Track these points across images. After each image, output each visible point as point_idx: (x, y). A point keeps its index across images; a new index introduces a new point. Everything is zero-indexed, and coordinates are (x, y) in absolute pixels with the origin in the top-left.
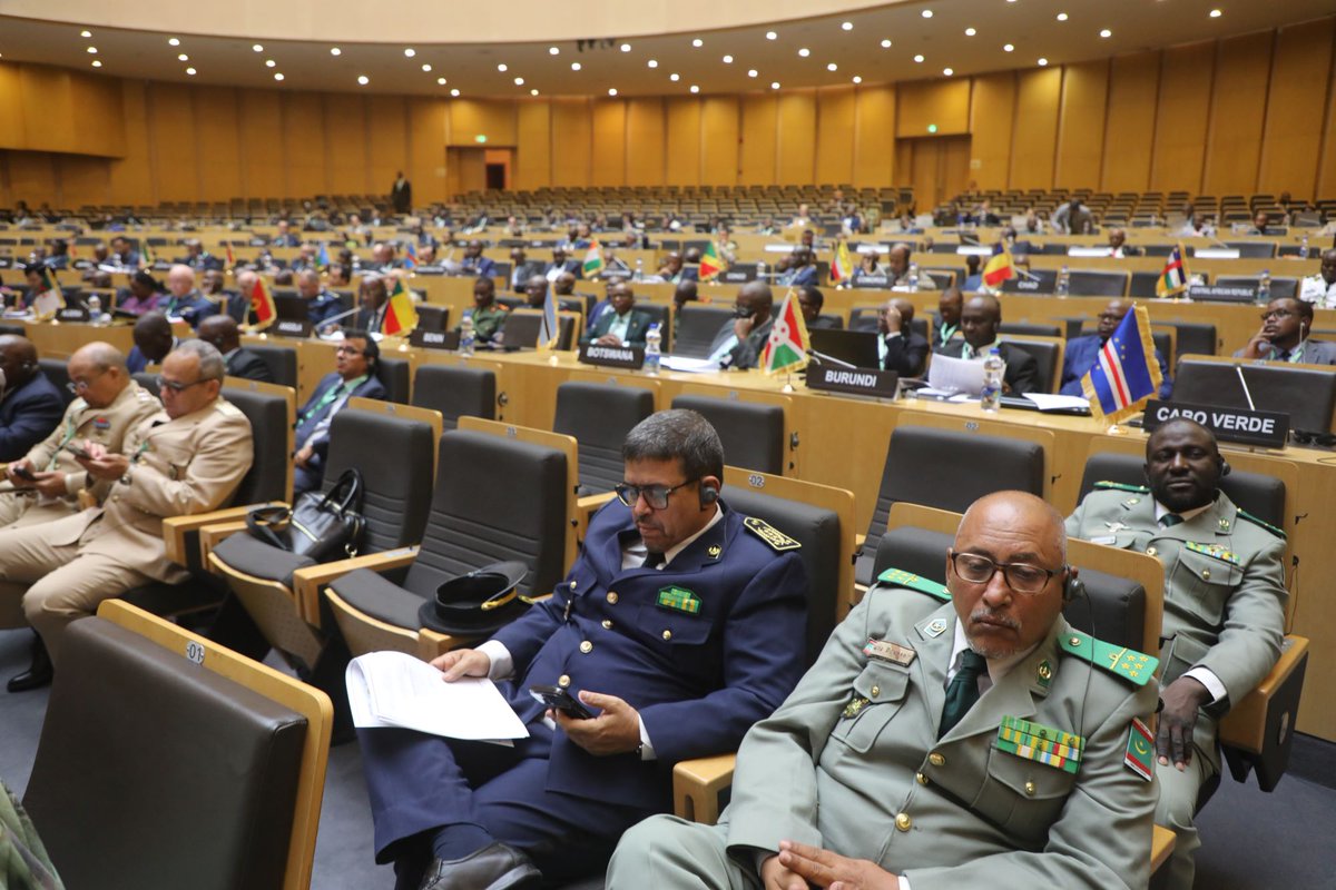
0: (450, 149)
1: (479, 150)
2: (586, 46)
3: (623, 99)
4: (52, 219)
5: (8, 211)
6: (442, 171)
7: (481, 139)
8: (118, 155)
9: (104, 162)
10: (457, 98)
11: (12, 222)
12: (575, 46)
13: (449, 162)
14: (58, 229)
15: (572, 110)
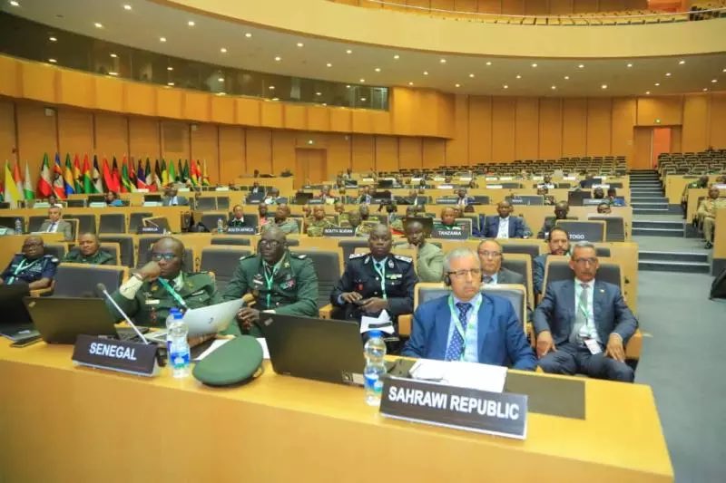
0: (635, 128)
13: (634, 136)
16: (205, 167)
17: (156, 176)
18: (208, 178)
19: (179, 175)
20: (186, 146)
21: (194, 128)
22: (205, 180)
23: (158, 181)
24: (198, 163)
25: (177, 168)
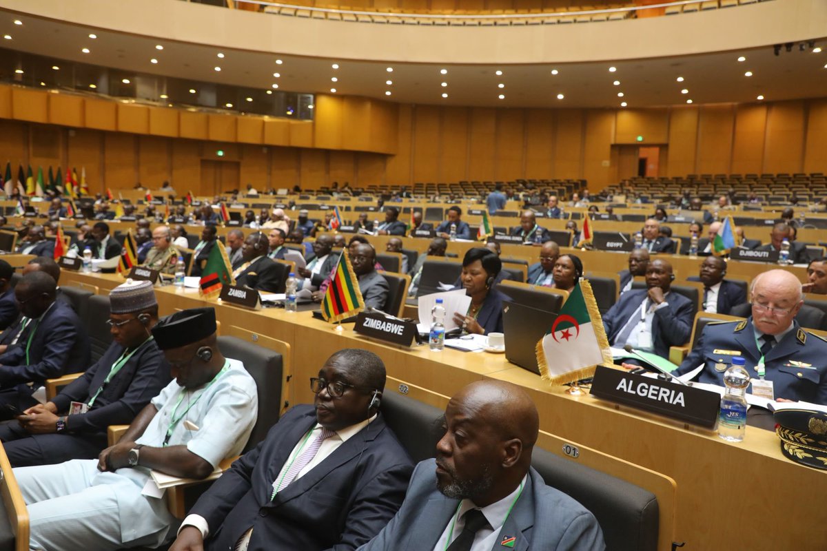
0: (614, 147)
1: (636, 147)
2: (783, 49)
3: (767, 104)
4: (356, 194)
5: (328, 188)
6: (607, 163)
7: (640, 139)
8: (391, 153)
9: (383, 157)
10: (624, 109)
11: (332, 194)
12: (773, 50)
13: (612, 156)
14: (360, 200)
15: (717, 115)
16: (83, 175)
17: (19, 183)
18: (86, 189)
19: (49, 183)
20: (61, 152)
21: (72, 133)
22: (83, 191)
23: (20, 187)
24: (75, 171)
25: (46, 175)
